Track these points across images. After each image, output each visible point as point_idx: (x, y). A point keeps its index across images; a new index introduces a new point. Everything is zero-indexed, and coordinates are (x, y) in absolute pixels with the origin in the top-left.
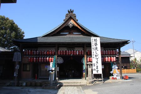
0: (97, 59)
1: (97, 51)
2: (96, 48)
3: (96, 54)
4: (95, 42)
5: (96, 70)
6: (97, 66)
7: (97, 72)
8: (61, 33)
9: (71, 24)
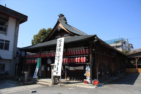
0: (59, 60)
1: (60, 52)
2: (60, 49)
3: (59, 56)
4: (60, 43)
5: (56, 71)
6: (58, 68)
7: (57, 74)
8: (56, 37)
9: (59, 27)
